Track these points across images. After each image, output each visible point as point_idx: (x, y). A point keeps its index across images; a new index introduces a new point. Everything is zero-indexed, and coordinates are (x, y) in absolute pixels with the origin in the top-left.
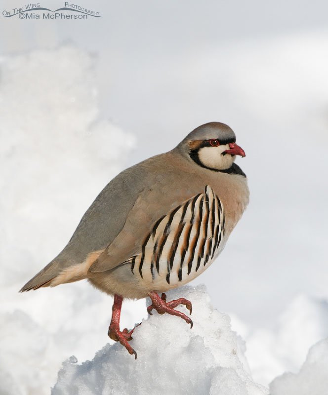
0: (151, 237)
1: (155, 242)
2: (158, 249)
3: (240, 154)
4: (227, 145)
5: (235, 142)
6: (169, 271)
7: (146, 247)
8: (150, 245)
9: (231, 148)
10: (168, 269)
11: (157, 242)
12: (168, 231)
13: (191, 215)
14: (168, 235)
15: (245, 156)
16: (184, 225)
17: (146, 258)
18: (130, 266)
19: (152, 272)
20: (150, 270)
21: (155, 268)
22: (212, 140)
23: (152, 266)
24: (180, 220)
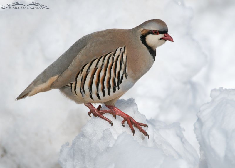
0: (80, 73)
1: (82, 77)
2: (83, 80)
3: (170, 40)
4: (163, 34)
5: (167, 33)
6: (90, 93)
7: (77, 78)
8: (80, 77)
9: (165, 37)
10: (90, 92)
11: (82, 76)
12: (88, 71)
13: (102, 64)
14: (88, 73)
15: (173, 42)
16: (97, 69)
17: (77, 84)
18: (70, 88)
19: (81, 93)
20: (80, 91)
21: (82, 90)
22: (155, 31)
23: (81, 90)
24: (95, 66)
